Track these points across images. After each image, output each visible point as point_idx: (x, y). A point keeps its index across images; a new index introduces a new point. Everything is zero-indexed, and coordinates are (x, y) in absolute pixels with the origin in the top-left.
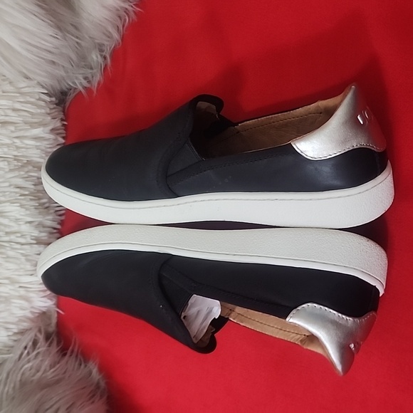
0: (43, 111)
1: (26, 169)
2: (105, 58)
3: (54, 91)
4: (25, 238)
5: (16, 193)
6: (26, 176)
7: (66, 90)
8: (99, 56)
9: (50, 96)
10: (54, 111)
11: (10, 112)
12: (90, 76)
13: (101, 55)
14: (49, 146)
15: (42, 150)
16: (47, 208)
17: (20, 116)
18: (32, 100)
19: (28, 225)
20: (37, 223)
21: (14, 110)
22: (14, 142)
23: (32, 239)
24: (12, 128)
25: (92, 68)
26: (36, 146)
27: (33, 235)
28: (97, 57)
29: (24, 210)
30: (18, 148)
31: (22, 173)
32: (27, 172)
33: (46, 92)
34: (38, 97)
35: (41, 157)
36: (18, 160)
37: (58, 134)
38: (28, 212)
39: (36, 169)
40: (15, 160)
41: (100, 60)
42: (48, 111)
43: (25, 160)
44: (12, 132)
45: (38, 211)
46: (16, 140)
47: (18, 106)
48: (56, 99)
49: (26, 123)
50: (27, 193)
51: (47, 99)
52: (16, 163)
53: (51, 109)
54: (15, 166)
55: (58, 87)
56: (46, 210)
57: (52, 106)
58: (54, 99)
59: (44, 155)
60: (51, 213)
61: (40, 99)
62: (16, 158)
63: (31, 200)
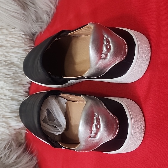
0: (21, 41)
1: (9, 66)
4: (6, 97)
5: (3, 76)
6: (9, 69)
7: (34, 33)
10: (27, 42)
11: (4, 42)
13: (48, 17)
14: (22, 57)
15: (19, 58)
17: (9, 43)
18: (16, 36)
19: (7, 90)
20: (12, 90)
21: (7, 40)
22: (4, 54)
23: (9, 98)
24: (4, 48)
25: (44, 22)
26: (16, 56)
27: (10, 95)
28: (46, 18)
29: (5, 84)
30: (6, 56)
31: (7, 67)
32: (10, 67)
33: (23, 33)
34: (19, 36)
35: (18, 61)
36: (6, 62)
38: (8, 85)
39: (15, 66)
40: (4, 62)
41: (48, 19)
43: (10, 62)
44: (4, 50)
45: (13, 85)
46: (5, 53)
47: (8, 39)
48: (30, 37)
49: (11, 46)
50: (9, 76)
51: (24, 36)
52: (4, 63)
53: (25, 41)
54: (4, 64)
56: (18, 85)
57: (26, 40)
58: (28, 37)
61: (20, 36)
62: (5, 61)
63: (10, 80)
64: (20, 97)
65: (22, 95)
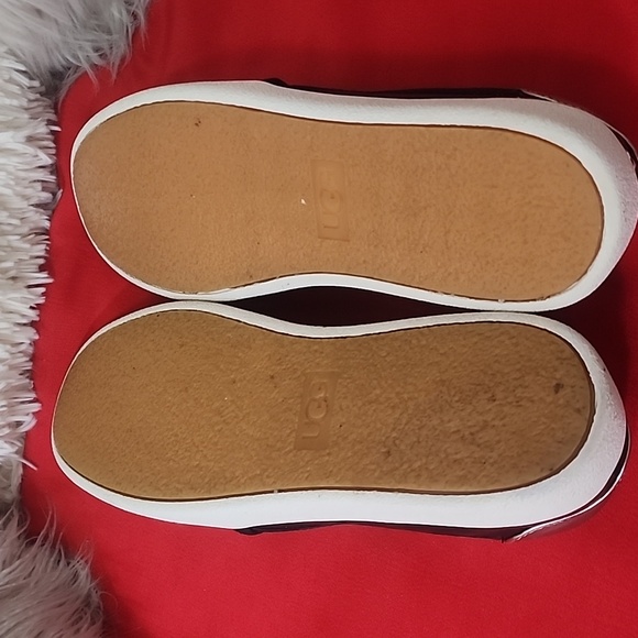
0: (15, 102)
2: (135, 16)
3: (38, 68)
7: (61, 69)
8: (124, 12)
9: (31, 79)
10: (35, 104)
12: (105, 46)
13: (128, 11)
14: (22, 167)
15: (10, 173)
16: (13, 278)
25: (109, 32)
28: (121, 13)
33: (24, 69)
34: (7, 77)
35: (7, 186)
37: (41, 148)
41: (126, 19)
42: (25, 103)
48: (42, 84)
51: (25, 81)
53: (30, 101)
55: (45, 61)
56: (11, 282)
57: (32, 96)
58: (36, 83)
59: (12, 183)
60: (20, 289)
61: (11, 81)
64: (17, 329)
65: (25, 321)
